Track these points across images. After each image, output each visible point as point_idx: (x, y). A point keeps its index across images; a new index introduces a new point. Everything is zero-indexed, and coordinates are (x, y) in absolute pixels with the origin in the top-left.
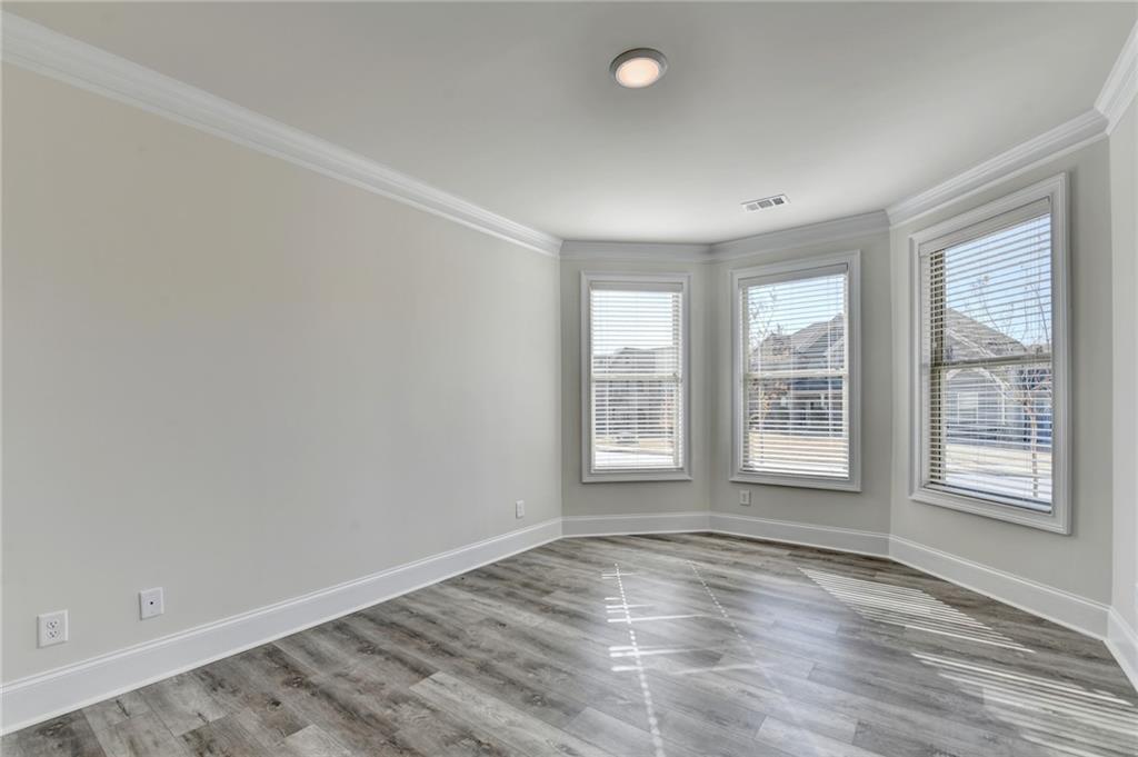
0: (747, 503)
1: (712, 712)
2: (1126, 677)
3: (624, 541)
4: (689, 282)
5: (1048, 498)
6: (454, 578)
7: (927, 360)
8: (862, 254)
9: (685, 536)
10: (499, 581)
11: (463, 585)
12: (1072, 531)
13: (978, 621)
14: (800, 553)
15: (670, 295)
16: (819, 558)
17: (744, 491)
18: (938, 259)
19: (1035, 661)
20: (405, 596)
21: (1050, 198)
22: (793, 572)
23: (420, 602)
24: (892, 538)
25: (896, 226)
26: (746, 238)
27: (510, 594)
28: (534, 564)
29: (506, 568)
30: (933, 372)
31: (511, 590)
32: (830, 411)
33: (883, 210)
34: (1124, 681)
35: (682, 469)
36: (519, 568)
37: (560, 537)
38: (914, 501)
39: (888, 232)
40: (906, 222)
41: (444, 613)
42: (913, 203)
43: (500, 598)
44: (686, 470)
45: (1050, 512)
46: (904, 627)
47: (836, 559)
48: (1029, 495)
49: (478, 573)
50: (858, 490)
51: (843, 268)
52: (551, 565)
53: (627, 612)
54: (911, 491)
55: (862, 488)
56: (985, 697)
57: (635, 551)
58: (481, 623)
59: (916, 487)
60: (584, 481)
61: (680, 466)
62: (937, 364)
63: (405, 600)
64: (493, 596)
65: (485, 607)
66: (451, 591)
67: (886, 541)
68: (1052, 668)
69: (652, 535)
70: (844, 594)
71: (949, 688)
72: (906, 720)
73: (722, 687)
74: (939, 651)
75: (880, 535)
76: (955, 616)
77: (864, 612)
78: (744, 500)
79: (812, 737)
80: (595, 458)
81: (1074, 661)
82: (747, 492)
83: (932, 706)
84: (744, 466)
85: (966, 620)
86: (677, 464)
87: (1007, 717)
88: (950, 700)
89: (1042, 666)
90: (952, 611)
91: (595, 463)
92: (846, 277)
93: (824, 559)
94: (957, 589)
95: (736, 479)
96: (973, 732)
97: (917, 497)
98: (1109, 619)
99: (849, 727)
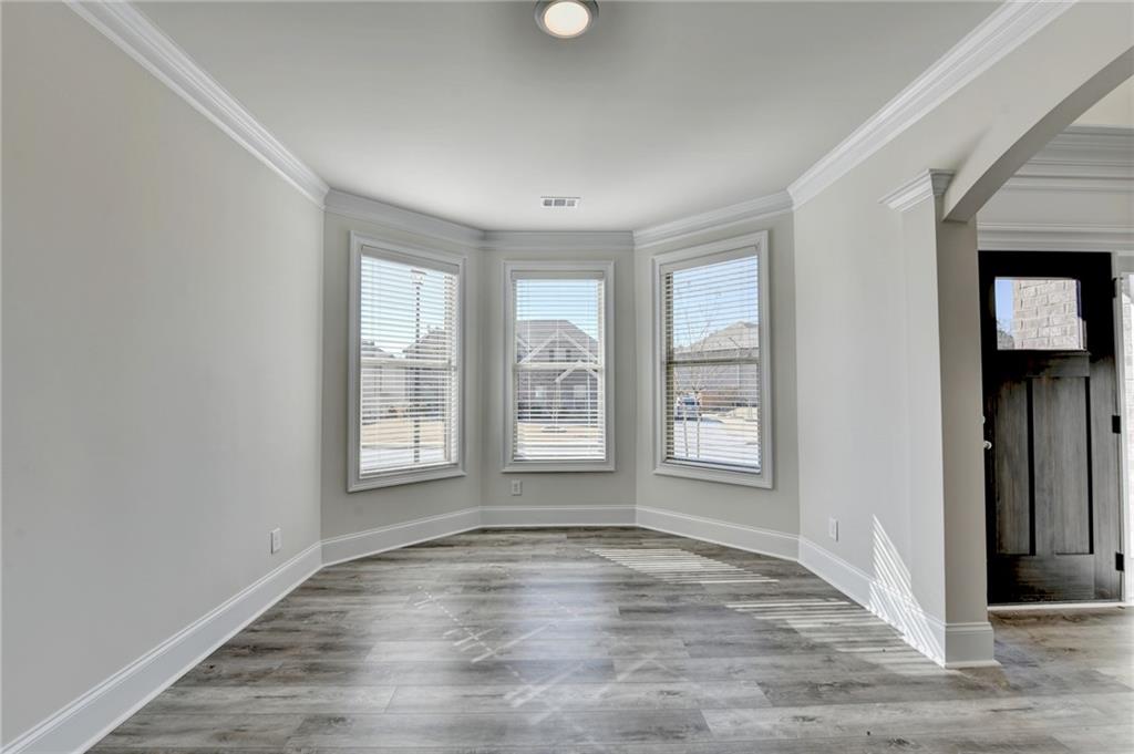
0: (519, 492)
1: (660, 728)
2: (829, 585)
3: (402, 556)
4: (464, 263)
5: (756, 463)
6: (194, 671)
7: (664, 359)
8: (615, 265)
9: (463, 537)
10: (281, 654)
11: (219, 677)
12: (774, 486)
13: (731, 565)
14: (576, 534)
15: (444, 275)
16: (592, 537)
17: (515, 481)
18: (669, 278)
19: (786, 588)
20: (114, 733)
22: (586, 555)
23: (159, 734)
24: (638, 508)
25: (639, 247)
27: (312, 669)
28: (313, 614)
29: (273, 630)
30: (668, 368)
31: (309, 661)
32: (589, 401)
33: (631, 232)
34: (829, 588)
35: (456, 464)
36: (296, 624)
37: (320, 567)
38: (657, 474)
39: (633, 251)
40: (646, 246)
41: (223, 737)
42: (653, 231)
43: (301, 679)
44: (460, 465)
45: (759, 474)
46: (700, 584)
47: (606, 534)
49: (231, 650)
50: (612, 469)
51: (600, 275)
52: (338, 608)
53: (482, 644)
54: (655, 468)
55: (616, 468)
56: (794, 626)
57: (426, 565)
58: (301, 731)
59: (659, 462)
60: (350, 490)
61: (453, 461)
62: (670, 363)
63: (122, 740)
64: (287, 680)
65: (289, 701)
66: (204, 695)
67: (634, 511)
68: (798, 590)
69: (427, 542)
70: (639, 566)
71: (771, 628)
72: (777, 667)
73: (643, 695)
74: (737, 597)
75: (629, 507)
76: (716, 565)
77: (666, 578)
78: (516, 490)
79: (748, 714)
80: (362, 460)
81: (798, 581)
82: (519, 482)
83: (779, 648)
84: (514, 456)
85: (726, 567)
86: (449, 460)
87: (817, 638)
88: (780, 638)
89: (792, 590)
90: (711, 561)
91: (362, 466)
92: (603, 282)
93: (596, 536)
94: (698, 542)
95: (507, 469)
96: (817, 659)
97: (658, 471)
98: (800, 545)
99: (758, 691)
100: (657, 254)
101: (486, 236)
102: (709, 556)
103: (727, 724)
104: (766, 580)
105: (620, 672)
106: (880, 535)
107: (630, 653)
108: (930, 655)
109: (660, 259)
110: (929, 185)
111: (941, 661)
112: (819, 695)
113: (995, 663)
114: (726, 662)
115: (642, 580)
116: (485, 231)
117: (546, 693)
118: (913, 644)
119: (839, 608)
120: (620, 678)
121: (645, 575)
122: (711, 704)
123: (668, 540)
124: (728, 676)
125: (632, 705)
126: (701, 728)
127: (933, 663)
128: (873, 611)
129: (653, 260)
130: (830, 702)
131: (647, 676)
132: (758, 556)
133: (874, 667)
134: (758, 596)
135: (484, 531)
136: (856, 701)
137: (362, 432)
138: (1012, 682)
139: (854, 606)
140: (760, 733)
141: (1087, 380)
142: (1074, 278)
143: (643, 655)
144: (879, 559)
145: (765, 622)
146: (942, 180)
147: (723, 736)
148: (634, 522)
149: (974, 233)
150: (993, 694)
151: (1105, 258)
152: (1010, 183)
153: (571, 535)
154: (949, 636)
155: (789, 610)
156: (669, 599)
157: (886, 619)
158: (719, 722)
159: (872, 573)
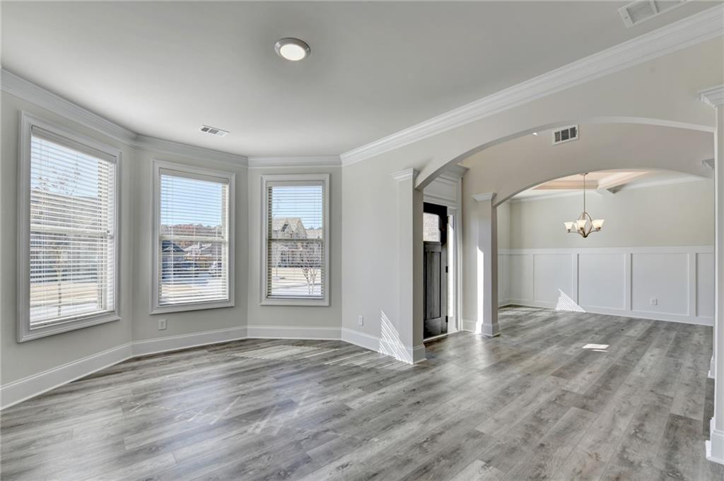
0: (164, 328)
1: (334, 415)
2: (360, 347)
3: (78, 387)
4: (121, 156)
7: (267, 237)
8: (236, 176)
9: (123, 366)
12: (330, 304)
13: (313, 347)
17: (162, 320)
18: (270, 189)
21: (323, 181)
22: (230, 358)
24: (249, 327)
25: (252, 168)
26: (152, 137)
30: (269, 243)
38: (262, 306)
39: (247, 169)
40: (257, 168)
44: (116, 312)
47: (233, 345)
48: (307, 294)
50: (233, 305)
54: (261, 301)
55: (235, 304)
56: (357, 365)
59: (263, 298)
61: (110, 309)
62: (270, 240)
67: (246, 329)
68: (349, 351)
69: (92, 374)
70: (267, 357)
71: (349, 367)
72: (362, 380)
73: (316, 407)
74: (326, 360)
75: (243, 327)
76: (307, 349)
77: (287, 359)
78: (162, 326)
79: (362, 399)
80: (31, 314)
81: (347, 347)
82: (165, 320)
83: (357, 374)
84: (159, 302)
85: (311, 348)
86: (105, 309)
87: (368, 366)
88: (355, 370)
89: (346, 351)
90: (303, 347)
91: (32, 319)
92: (227, 187)
93: (227, 347)
94: (289, 340)
95: (155, 312)
96: (373, 373)
97: (264, 303)
98: (342, 332)
99: (360, 391)
100: (264, 174)
101: (138, 138)
102: (301, 345)
103: (358, 405)
104: (333, 350)
105: (299, 402)
106: (384, 318)
107: (297, 394)
108: (407, 362)
109: (266, 178)
110: (412, 174)
111: (411, 363)
112: (381, 385)
113: (425, 359)
114: (341, 384)
115: (276, 363)
116: (138, 134)
117: (269, 422)
118: (400, 360)
119: (369, 354)
120: (301, 404)
121: (274, 360)
122: (346, 400)
123: (273, 342)
124: (345, 389)
125: (315, 412)
126: (349, 409)
127: (409, 364)
128: (381, 352)
129: (262, 178)
130: (387, 386)
131: (312, 400)
132: (323, 341)
133: (392, 371)
134: (335, 357)
135: (138, 359)
136: (393, 383)
137: (31, 289)
138: (433, 363)
139: (373, 352)
140: (371, 403)
141: (440, 253)
142: (438, 214)
143: (304, 393)
144: (384, 329)
145: (345, 366)
146: (417, 173)
147: (359, 409)
148: (246, 335)
149: (423, 195)
150: (430, 369)
151: (445, 208)
152: (437, 179)
153: (210, 349)
154: (414, 352)
155: (351, 359)
156: (297, 367)
157: (387, 354)
158: (355, 405)
159: (380, 336)
